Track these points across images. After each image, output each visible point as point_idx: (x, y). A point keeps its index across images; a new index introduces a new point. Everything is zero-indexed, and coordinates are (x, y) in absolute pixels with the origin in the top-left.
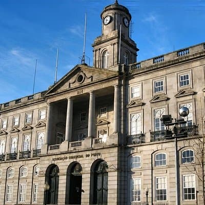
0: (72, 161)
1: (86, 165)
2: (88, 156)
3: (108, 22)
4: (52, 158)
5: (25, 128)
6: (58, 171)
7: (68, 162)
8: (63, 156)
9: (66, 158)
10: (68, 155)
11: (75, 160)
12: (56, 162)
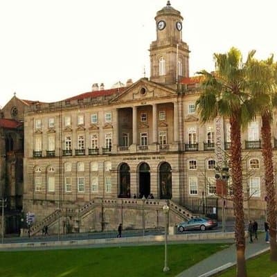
0: (141, 161)
1: (153, 166)
2: (154, 158)
3: (162, 27)
4: (122, 157)
5: (91, 128)
6: (129, 168)
7: (138, 162)
8: (132, 157)
9: (135, 159)
10: (137, 157)
11: (143, 161)
12: (126, 161)
